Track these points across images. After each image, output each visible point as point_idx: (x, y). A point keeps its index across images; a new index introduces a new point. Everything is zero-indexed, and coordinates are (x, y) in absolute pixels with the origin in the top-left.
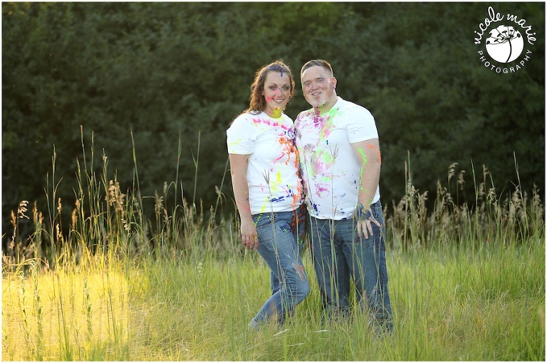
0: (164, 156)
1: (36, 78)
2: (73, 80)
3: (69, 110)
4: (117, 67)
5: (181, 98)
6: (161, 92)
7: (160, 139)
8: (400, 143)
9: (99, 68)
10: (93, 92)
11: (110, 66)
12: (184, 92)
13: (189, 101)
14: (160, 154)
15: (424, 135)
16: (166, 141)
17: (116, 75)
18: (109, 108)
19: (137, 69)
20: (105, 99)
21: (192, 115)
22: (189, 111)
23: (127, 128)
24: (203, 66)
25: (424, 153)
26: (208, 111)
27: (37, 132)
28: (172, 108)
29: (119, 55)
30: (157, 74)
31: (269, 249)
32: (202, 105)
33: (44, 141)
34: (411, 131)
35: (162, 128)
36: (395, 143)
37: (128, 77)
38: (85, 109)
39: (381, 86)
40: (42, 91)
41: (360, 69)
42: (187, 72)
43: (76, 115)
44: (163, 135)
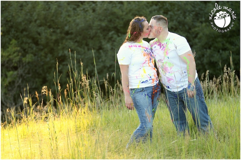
0: (102, 61)
1: (40, 28)
2: (58, 28)
3: (57, 42)
4: (78, 21)
5: (108, 34)
6: (99, 31)
7: (100, 53)
8: (212, 48)
9: (70, 22)
10: (67, 33)
11: (74, 21)
12: (110, 30)
13: (112, 35)
14: (100, 60)
15: (223, 44)
16: (103, 54)
17: (78, 25)
18: (75, 40)
19: (87, 21)
20: (73, 36)
21: (114, 41)
22: (113, 39)
23: (84, 48)
24: (118, 18)
25: (223, 52)
26: (121, 39)
27: (42, 53)
28: (104, 39)
29: (78, 15)
30: (97, 23)
31: (137, 104)
32: (119, 36)
33: (46, 57)
34: (217, 42)
35: (100, 48)
36: (210, 48)
37: (83, 25)
38: (64, 41)
39: (202, 22)
40: (43, 34)
41: (191, 15)
42: (110, 21)
43: (60, 44)
44: (101, 51)
